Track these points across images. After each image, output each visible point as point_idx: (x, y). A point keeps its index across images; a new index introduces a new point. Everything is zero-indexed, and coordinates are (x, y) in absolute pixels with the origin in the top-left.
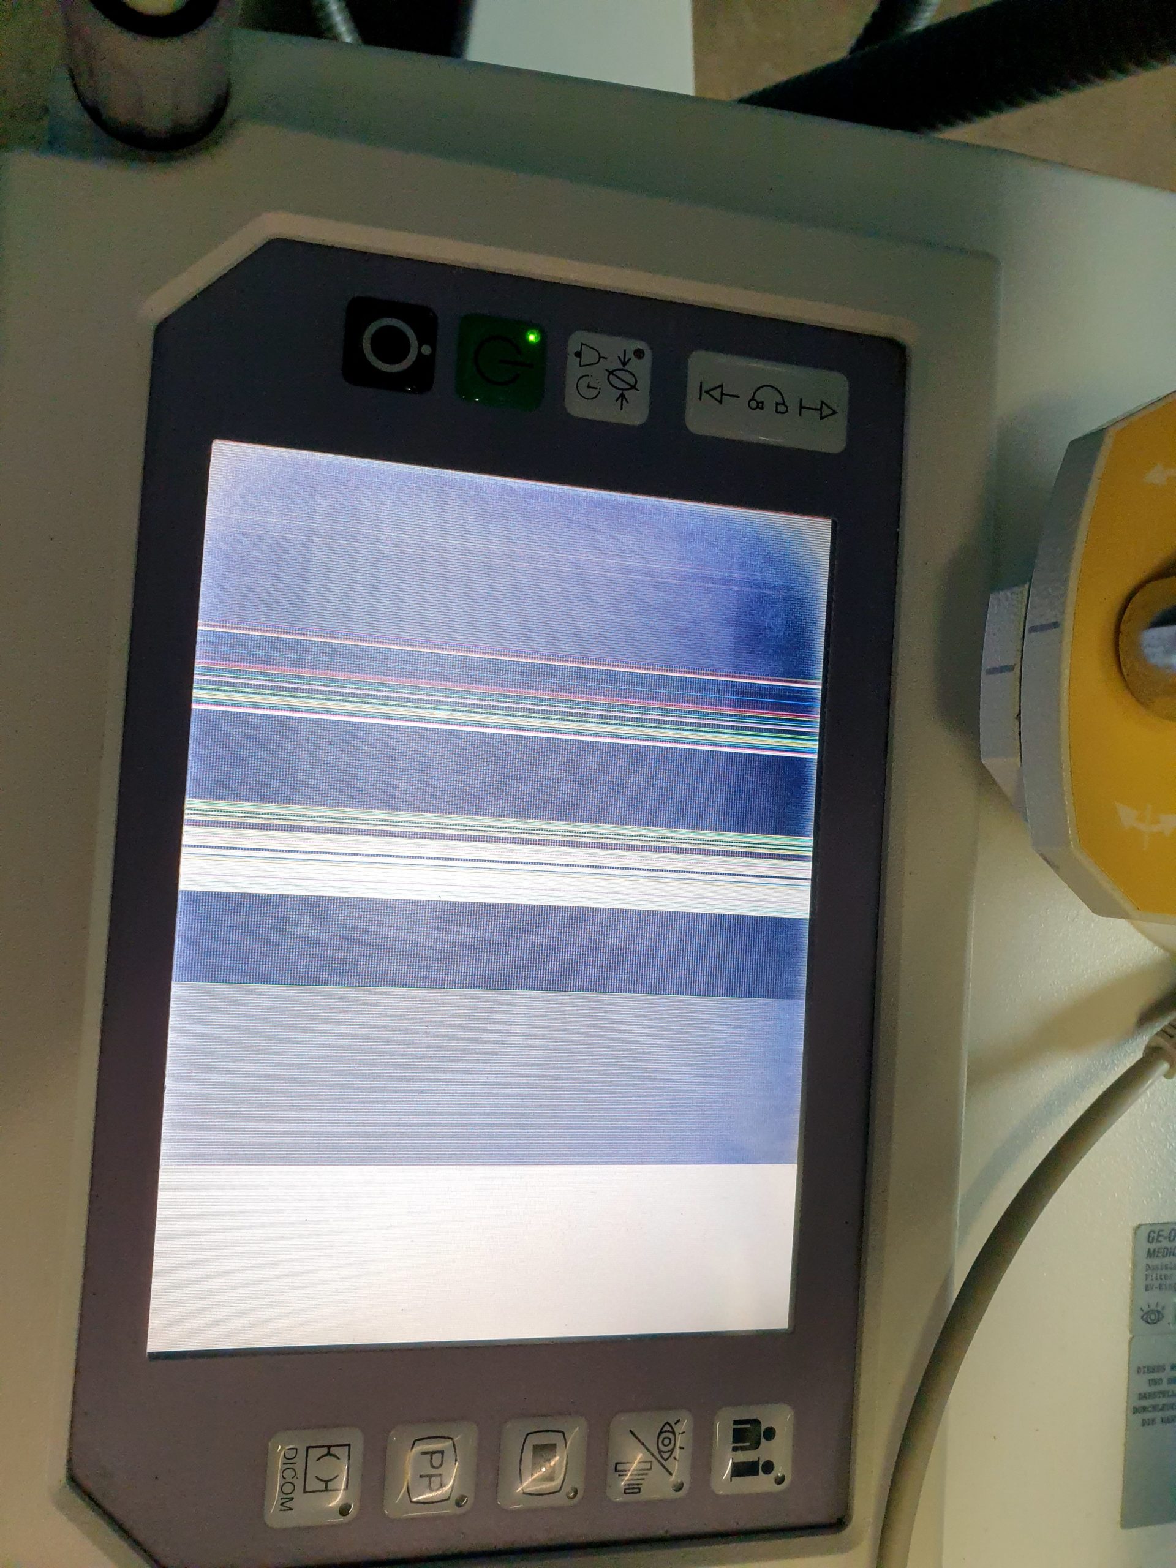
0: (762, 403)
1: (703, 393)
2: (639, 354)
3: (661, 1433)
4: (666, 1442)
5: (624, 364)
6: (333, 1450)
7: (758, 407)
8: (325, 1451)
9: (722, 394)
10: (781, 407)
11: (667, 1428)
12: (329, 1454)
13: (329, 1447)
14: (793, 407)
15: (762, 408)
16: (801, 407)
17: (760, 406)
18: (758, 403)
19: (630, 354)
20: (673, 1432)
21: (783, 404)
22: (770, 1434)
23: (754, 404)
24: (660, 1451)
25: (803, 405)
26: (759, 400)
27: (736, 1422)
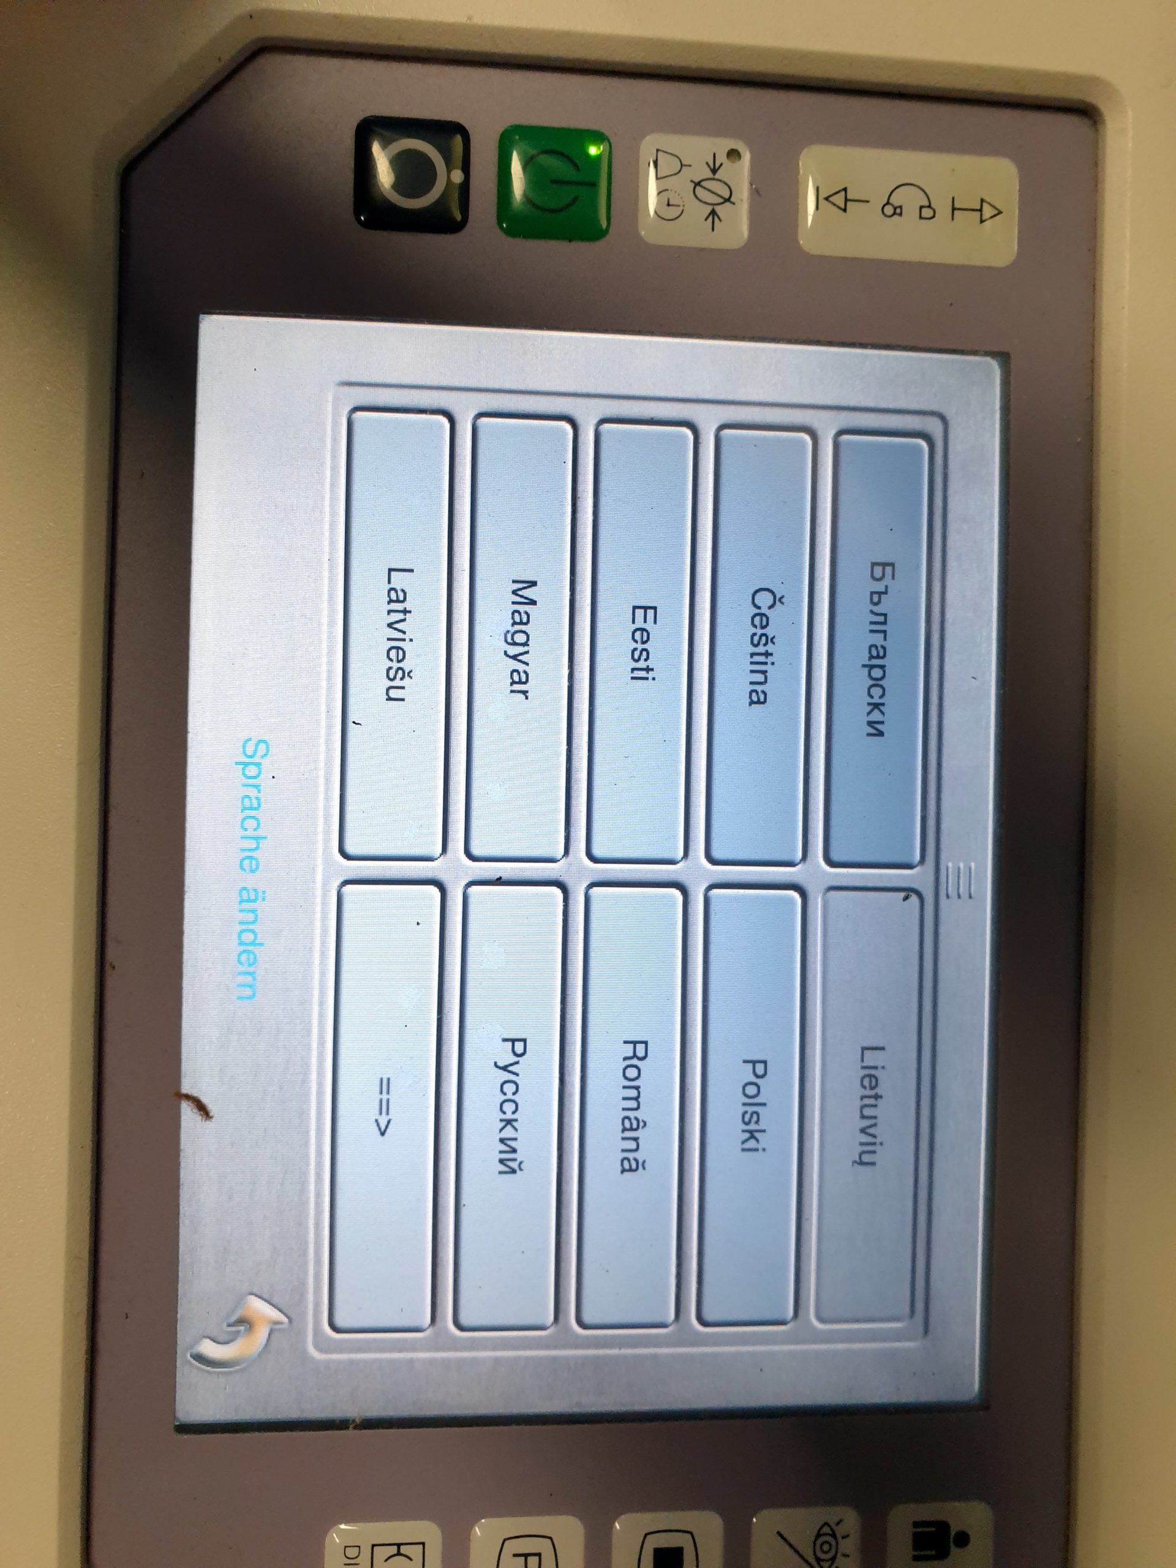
0: (901, 207)
1: (822, 202)
2: (733, 154)
3: (818, 1535)
4: (826, 1547)
5: (714, 171)
6: (403, 1549)
7: (894, 213)
8: (394, 1550)
9: (846, 200)
10: (927, 212)
11: (826, 1530)
12: (399, 1554)
13: (399, 1545)
14: (943, 210)
15: (901, 214)
16: (954, 209)
17: (898, 211)
18: (895, 209)
19: (722, 158)
20: (834, 1535)
21: (929, 206)
22: (963, 1539)
23: (889, 210)
24: (818, 1560)
25: (957, 205)
26: (896, 204)
27: (916, 1524)
